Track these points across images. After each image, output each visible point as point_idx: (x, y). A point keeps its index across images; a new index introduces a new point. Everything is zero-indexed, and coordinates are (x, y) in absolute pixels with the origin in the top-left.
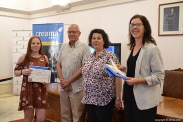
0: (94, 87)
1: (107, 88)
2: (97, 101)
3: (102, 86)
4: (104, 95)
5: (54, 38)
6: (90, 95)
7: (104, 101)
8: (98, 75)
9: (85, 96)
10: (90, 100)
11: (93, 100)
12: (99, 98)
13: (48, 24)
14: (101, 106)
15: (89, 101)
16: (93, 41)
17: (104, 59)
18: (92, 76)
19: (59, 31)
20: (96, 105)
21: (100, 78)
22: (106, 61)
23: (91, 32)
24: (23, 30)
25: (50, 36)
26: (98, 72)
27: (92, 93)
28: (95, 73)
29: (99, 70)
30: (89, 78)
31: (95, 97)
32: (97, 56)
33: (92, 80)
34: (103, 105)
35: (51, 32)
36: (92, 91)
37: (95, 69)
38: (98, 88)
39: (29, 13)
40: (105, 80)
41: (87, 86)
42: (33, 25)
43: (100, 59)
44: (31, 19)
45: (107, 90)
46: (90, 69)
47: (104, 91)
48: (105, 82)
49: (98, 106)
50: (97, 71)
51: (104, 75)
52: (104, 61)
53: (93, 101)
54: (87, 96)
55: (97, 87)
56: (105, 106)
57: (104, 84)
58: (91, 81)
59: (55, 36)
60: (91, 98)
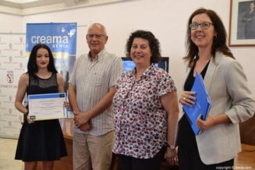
0: (133, 127)
1: (155, 130)
2: (137, 151)
3: (145, 126)
4: (149, 141)
5: (61, 46)
6: (126, 141)
7: (148, 151)
8: (141, 107)
9: (117, 142)
10: (126, 149)
11: (131, 148)
12: (141, 146)
13: (52, 23)
14: (143, 159)
15: (124, 150)
16: (133, 50)
17: (152, 82)
18: (130, 110)
19: (69, 36)
20: (136, 157)
21: (144, 113)
22: (155, 85)
23: (131, 35)
24: (11, 33)
25: (55, 44)
26: (140, 102)
27: (129, 137)
28: (135, 105)
29: (142, 100)
30: (126, 112)
31: (134, 144)
32: (139, 76)
33: (130, 115)
34: (146, 157)
35: (57, 37)
36: (129, 134)
37: (135, 97)
38: (139, 129)
39: (21, 6)
40: (152, 116)
41: (121, 125)
42: (28, 24)
43: (144, 80)
44: (23, 16)
45: (155, 133)
46: (127, 97)
47: (149, 135)
48: (152, 119)
49: (138, 159)
51: (150, 109)
52: (151, 84)
53: (130, 151)
54: (121, 142)
55: (138, 127)
56: (150, 159)
57: (149, 123)
58: (128, 117)
59: (62, 44)
60: (128, 145)
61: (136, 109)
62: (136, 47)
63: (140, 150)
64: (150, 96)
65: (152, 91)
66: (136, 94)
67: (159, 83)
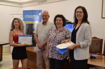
2: (58, 57)
5: (36, 19)
6: (54, 53)
11: (56, 56)
12: (59, 55)
13: (32, 10)
18: (56, 42)
19: (39, 15)
24: (17, 14)
25: (34, 18)
27: (55, 52)
28: (58, 40)
29: (61, 39)
30: (54, 43)
31: (57, 54)
34: (61, 59)
35: (34, 16)
36: (55, 51)
37: (58, 38)
39: (21, 4)
42: (23, 11)
44: (22, 7)
46: (55, 38)
50: (60, 39)
54: (52, 54)
59: (36, 18)
60: (55, 55)
61: (58, 42)
62: (58, 21)
63: (59, 57)
64: (64, 37)
65: (64, 36)
66: (59, 37)
67: (66, 33)
